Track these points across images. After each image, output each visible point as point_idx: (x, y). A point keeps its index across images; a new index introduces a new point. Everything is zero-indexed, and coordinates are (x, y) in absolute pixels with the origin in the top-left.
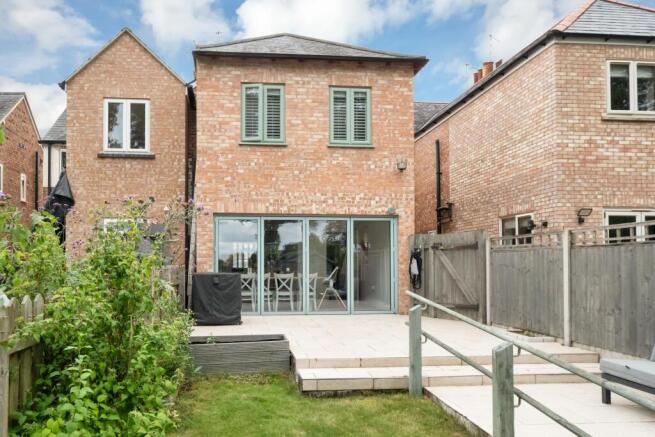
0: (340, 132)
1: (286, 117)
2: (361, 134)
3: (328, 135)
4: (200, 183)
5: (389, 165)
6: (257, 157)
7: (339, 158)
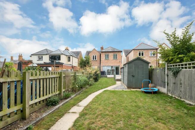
0: (114, 58)
1: (109, 57)
2: (116, 58)
3: (113, 58)
4: (101, 63)
5: (119, 61)
6: (106, 61)
7: (114, 61)
